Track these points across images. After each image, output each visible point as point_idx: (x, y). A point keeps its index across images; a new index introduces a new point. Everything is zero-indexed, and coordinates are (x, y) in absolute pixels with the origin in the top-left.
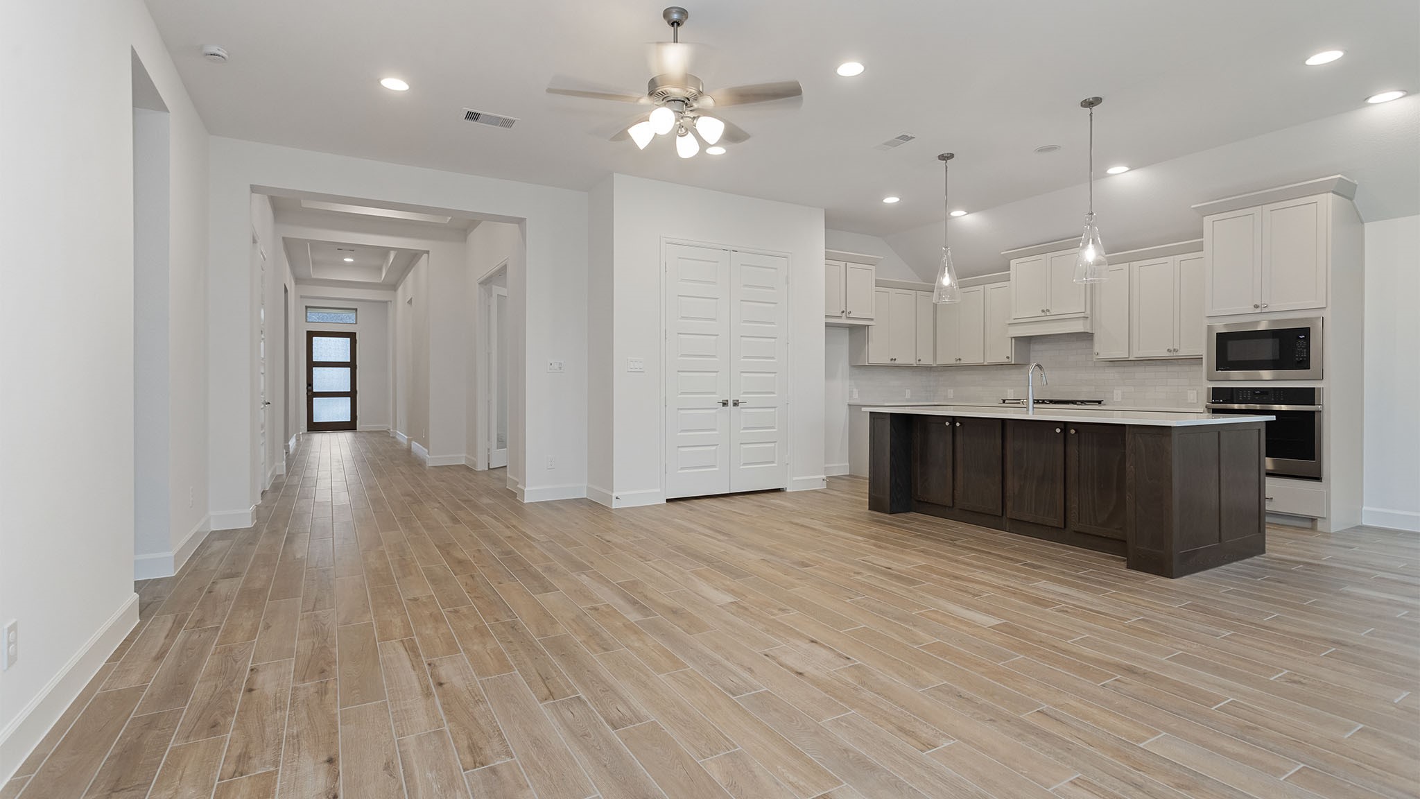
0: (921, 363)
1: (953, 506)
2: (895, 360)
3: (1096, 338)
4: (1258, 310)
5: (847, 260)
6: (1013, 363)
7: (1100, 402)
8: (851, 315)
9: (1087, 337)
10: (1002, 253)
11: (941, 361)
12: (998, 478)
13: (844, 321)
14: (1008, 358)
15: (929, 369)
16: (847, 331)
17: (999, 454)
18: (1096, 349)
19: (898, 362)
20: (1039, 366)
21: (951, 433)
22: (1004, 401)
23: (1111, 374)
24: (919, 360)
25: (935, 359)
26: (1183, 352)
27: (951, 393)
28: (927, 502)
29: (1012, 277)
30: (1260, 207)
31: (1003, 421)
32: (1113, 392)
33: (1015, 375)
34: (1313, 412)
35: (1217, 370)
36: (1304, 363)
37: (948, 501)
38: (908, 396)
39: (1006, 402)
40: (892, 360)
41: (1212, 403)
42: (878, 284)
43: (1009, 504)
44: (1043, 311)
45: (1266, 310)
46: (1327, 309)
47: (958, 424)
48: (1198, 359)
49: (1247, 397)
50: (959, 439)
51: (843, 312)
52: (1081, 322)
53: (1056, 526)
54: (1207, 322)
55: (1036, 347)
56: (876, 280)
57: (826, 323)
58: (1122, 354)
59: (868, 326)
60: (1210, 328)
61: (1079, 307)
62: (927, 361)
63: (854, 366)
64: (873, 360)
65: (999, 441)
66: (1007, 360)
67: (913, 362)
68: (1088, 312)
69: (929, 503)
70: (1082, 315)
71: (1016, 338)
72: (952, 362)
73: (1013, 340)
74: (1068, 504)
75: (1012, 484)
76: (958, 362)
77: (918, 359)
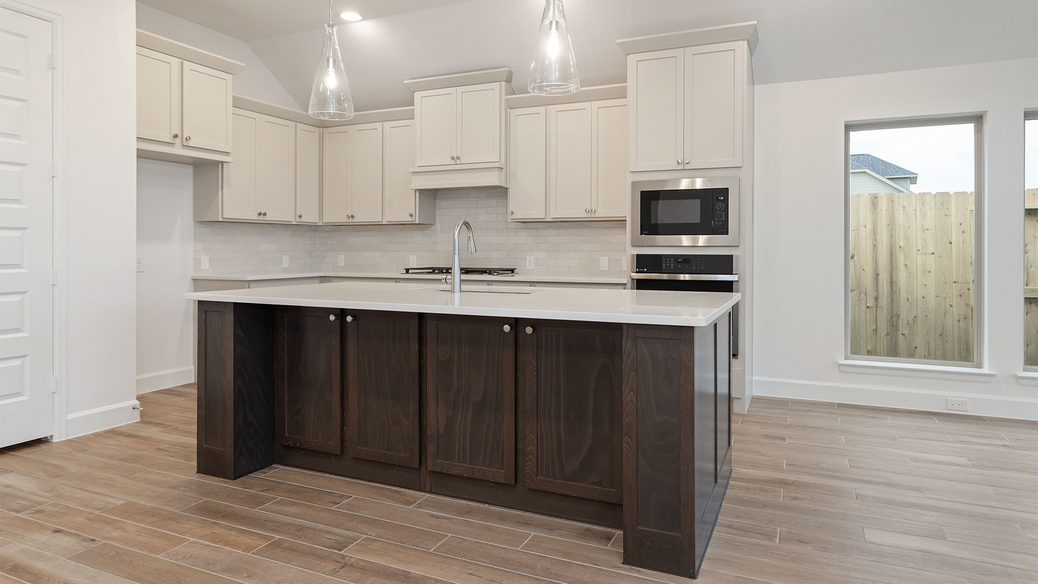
0: (303, 220)
1: (341, 455)
2: (265, 214)
3: (511, 193)
4: (681, 167)
5: (184, 57)
6: (417, 222)
7: (512, 271)
8: (191, 143)
9: (500, 192)
10: (405, 82)
11: (329, 218)
12: (413, 406)
13: (178, 150)
14: (411, 215)
15: (312, 228)
16: (190, 170)
17: (415, 365)
18: (511, 207)
19: (269, 218)
20: (467, 224)
21: (338, 335)
22: (407, 271)
23: (523, 238)
24: (300, 216)
25: (321, 214)
26: (602, 213)
27: (341, 259)
28: (300, 448)
29: (417, 115)
30: (683, 49)
31: (421, 316)
32: (526, 258)
33: (418, 238)
34: (731, 282)
35: (641, 235)
36: (723, 229)
37: (333, 445)
38: (286, 263)
39: (410, 271)
40: (260, 214)
41: (637, 272)
42: (238, 103)
43: (431, 448)
44: (453, 158)
45: (687, 167)
46: (742, 168)
47: (349, 319)
48: (620, 223)
49: (670, 266)
50: (351, 342)
51: (176, 136)
52: (496, 173)
53: (503, 481)
54: (631, 178)
55: (443, 204)
56: (234, 98)
57: (138, 150)
58: (537, 213)
59: (222, 163)
60: (634, 184)
61: (493, 156)
62: (311, 217)
63: (198, 222)
64: (230, 213)
65: (414, 347)
66: (410, 219)
67: (291, 218)
68: (503, 161)
69: (303, 450)
70: (497, 165)
71: (420, 190)
72: (342, 219)
73: (418, 194)
74: (520, 445)
75: (436, 415)
76: (351, 220)
77: (298, 215)
